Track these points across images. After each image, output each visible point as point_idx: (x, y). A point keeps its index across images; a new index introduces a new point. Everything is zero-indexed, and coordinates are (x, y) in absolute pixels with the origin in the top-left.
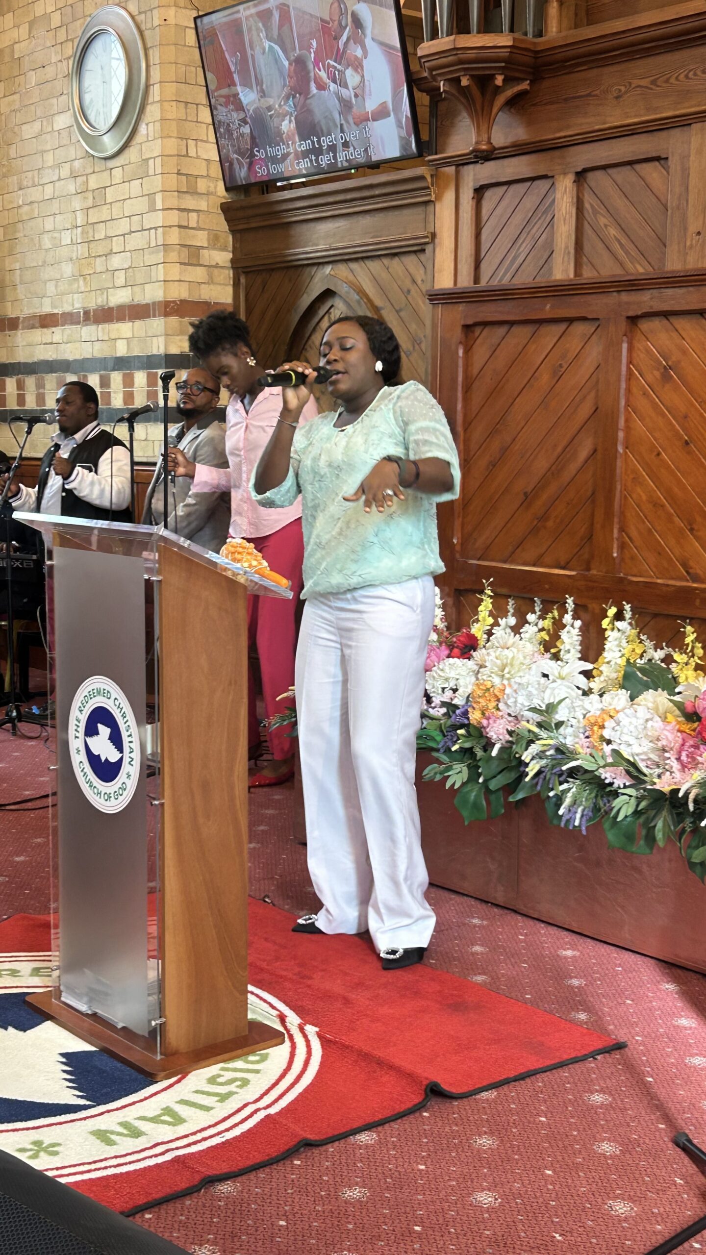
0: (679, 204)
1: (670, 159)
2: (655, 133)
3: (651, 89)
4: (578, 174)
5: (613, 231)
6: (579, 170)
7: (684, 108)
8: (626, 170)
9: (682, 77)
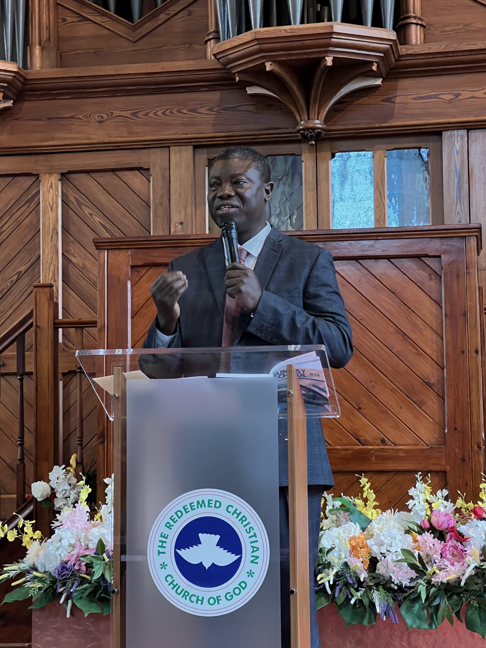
0: (162, 202)
1: (152, 170)
2: (137, 151)
3: (131, 119)
4: (63, 174)
5: (97, 219)
6: (65, 171)
7: (163, 135)
8: (109, 176)
9: (159, 113)
